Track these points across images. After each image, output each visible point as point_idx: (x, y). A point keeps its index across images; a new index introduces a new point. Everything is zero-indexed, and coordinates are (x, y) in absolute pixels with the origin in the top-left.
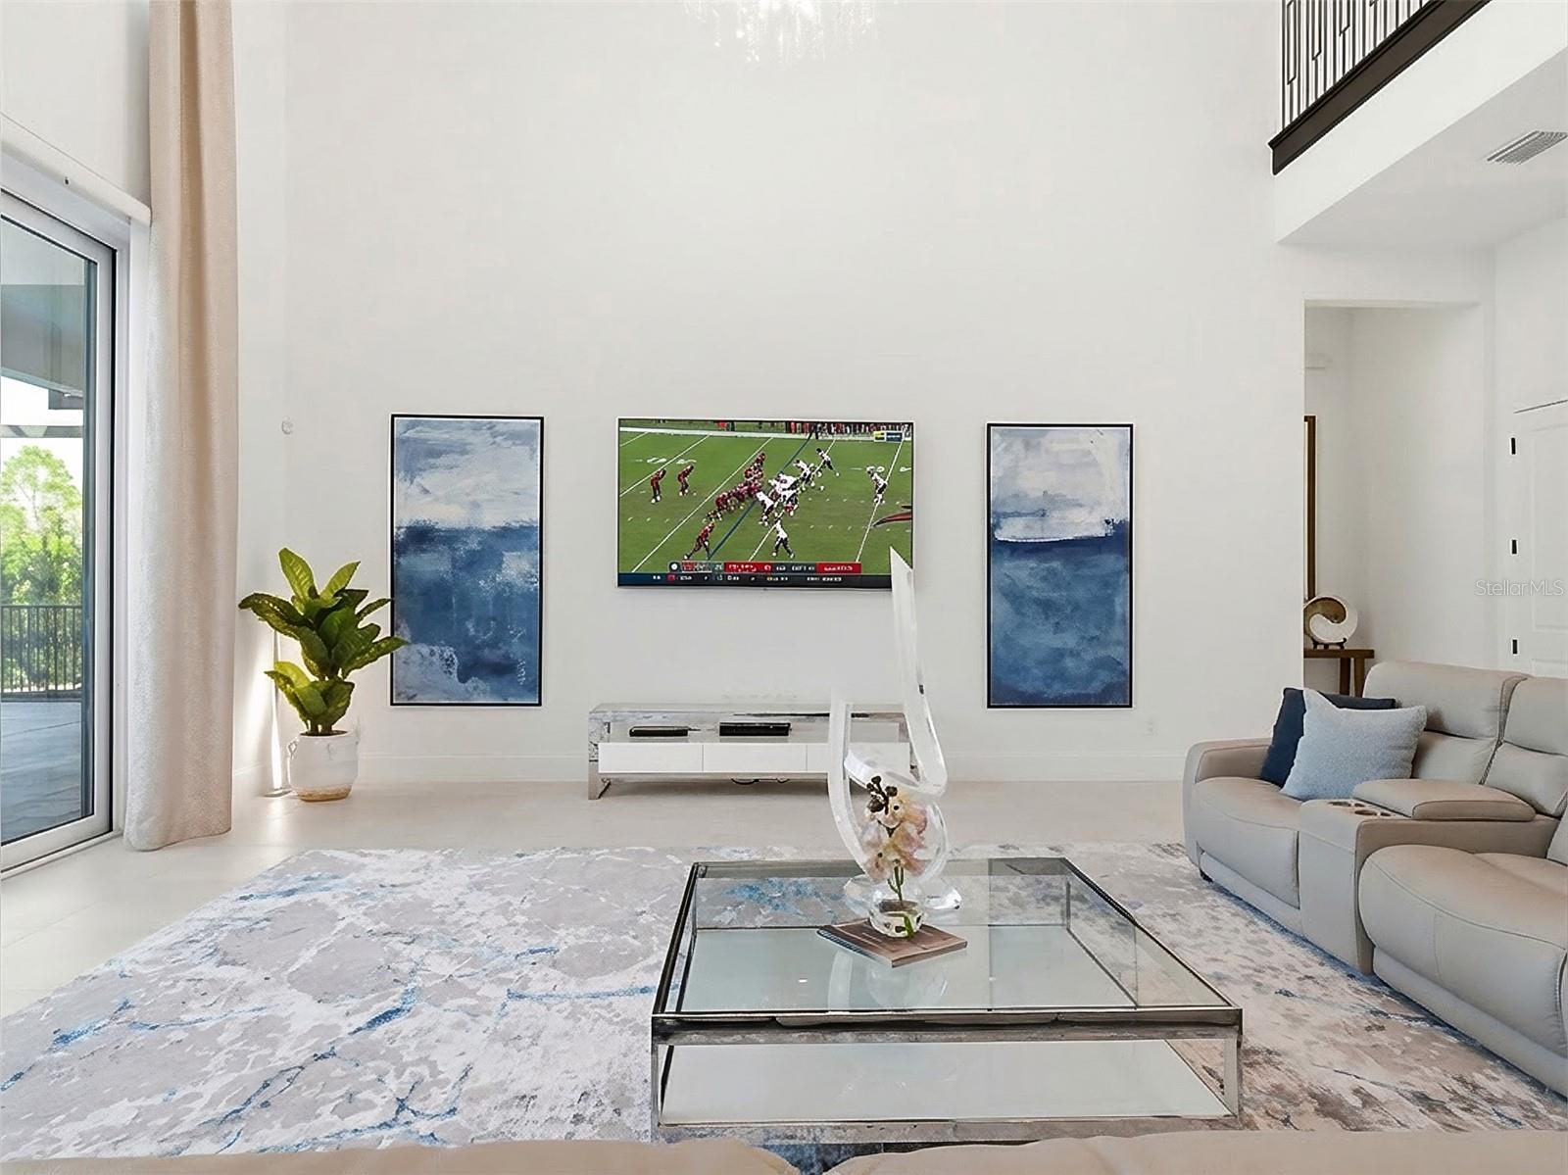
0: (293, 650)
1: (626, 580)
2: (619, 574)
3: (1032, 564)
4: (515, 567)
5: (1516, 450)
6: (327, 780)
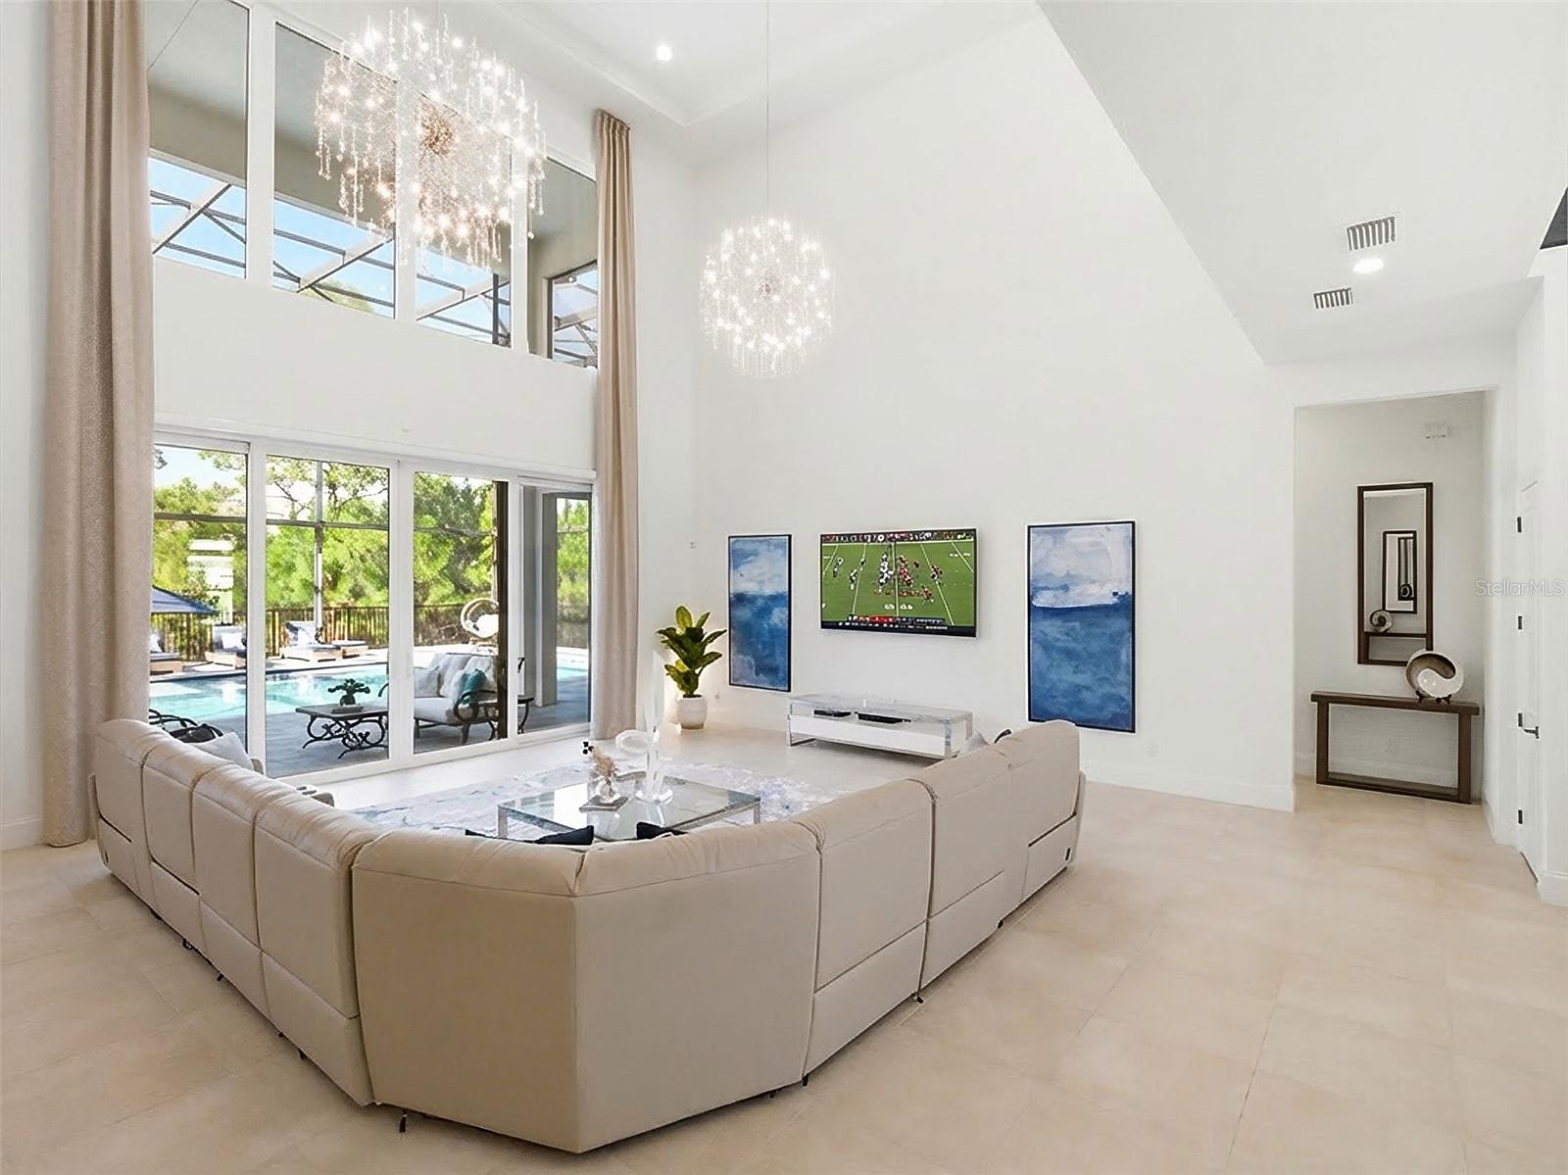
0: (674, 658)
1: (825, 625)
2: (821, 622)
4: (778, 616)
5: (1522, 529)
6: (693, 719)
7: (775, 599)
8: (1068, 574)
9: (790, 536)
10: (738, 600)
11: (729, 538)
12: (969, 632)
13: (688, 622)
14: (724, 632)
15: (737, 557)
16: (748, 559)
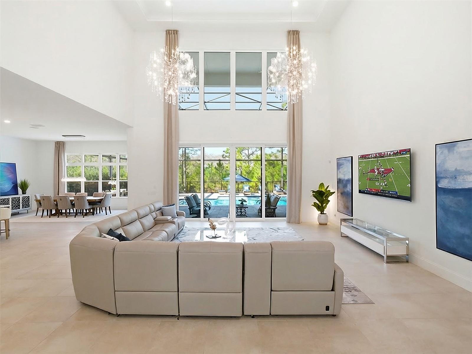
1: (360, 192)
2: (359, 190)
3: (451, 197)
4: (348, 187)
7: (348, 181)
8: (456, 170)
9: (352, 157)
10: (339, 181)
11: (337, 159)
12: (409, 199)
13: (323, 188)
14: (335, 192)
15: (339, 166)
16: (341, 166)
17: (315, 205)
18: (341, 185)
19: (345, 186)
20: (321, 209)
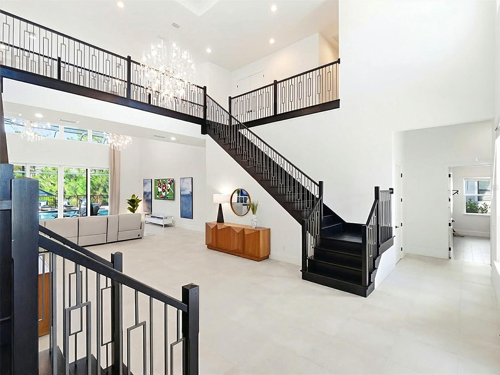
7: (149, 193)
9: (152, 180)
10: (145, 193)
11: (143, 180)
13: (134, 198)
14: (141, 200)
15: (145, 184)
16: (146, 184)
17: (129, 208)
18: (145, 196)
19: (148, 196)
20: (133, 211)
